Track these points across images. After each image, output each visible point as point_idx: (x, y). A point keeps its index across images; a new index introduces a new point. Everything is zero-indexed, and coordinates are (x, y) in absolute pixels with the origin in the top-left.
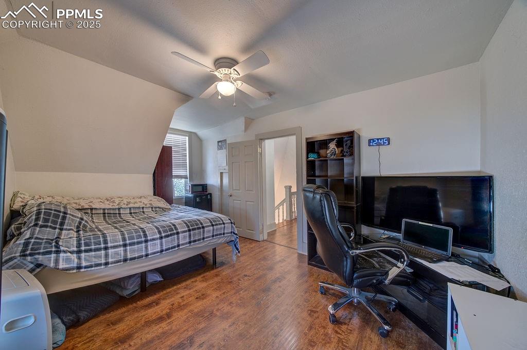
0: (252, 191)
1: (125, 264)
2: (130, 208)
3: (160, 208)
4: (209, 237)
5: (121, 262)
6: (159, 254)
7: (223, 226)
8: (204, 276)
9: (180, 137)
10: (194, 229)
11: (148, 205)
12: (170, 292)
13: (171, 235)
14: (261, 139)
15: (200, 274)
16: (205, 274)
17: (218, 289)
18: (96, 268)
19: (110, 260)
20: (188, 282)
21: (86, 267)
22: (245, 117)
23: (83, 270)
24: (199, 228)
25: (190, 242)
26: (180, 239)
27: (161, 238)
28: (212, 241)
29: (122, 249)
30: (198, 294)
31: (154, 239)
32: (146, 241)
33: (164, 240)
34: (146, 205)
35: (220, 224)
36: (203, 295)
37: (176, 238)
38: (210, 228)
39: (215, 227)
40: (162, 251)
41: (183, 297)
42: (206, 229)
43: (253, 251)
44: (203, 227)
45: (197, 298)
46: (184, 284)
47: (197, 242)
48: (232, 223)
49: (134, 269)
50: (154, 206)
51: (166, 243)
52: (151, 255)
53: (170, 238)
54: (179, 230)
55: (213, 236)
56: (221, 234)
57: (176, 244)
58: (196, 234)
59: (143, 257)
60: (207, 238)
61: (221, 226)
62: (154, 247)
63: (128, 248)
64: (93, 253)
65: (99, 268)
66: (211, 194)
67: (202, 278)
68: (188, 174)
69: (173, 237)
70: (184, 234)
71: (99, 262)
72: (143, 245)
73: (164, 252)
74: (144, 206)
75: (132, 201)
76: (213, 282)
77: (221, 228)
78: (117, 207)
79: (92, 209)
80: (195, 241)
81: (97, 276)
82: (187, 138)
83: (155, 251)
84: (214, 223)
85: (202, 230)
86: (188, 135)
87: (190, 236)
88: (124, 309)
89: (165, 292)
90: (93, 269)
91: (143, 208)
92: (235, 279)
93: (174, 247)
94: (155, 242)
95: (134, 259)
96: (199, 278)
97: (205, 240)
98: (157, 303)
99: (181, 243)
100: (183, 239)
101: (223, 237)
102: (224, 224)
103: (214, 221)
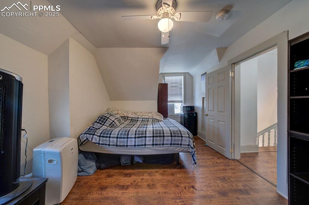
0: (224, 112)
1: (117, 148)
2: (143, 118)
3: (157, 119)
4: (168, 144)
5: (115, 146)
6: (133, 147)
7: (180, 138)
8: (165, 171)
9: (179, 77)
10: (156, 136)
11: (151, 118)
12: (140, 172)
13: (141, 137)
14: (234, 64)
15: (164, 168)
16: (166, 170)
17: (165, 186)
18: (105, 146)
19: (111, 144)
20: (154, 170)
21: (102, 144)
22: (217, 49)
23: (100, 145)
24: (160, 136)
25: (153, 145)
26: (147, 141)
27: (135, 138)
28: (170, 148)
29: (116, 139)
30: (151, 182)
31: (131, 138)
32: (127, 138)
33: (137, 139)
34: (150, 117)
35: (178, 136)
36: (153, 185)
37: (144, 140)
38: (169, 138)
39: (173, 138)
40: (135, 146)
41: (143, 179)
42: (165, 138)
43: (216, 166)
44: (164, 136)
45: (148, 185)
46: (150, 170)
47: (158, 146)
48: (189, 137)
49: (121, 151)
50: (154, 118)
51: (139, 141)
52: (129, 146)
53: (140, 139)
54: (147, 135)
55: (171, 144)
56: (178, 144)
57: (144, 144)
58: (158, 140)
59: (125, 146)
60: (166, 144)
61: (178, 138)
62: (131, 142)
63: (119, 139)
64: (105, 138)
65: (106, 146)
66: (196, 113)
67: (163, 171)
68: (183, 100)
69: (142, 138)
70: (150, 138)
71: (106, 143)
72: (126, 139)
73: (136, 147)
74: (149, 117)
75: (144, 115)
76: (166, 178)
77: (178, 140)
78: (137, 117)
79: (128, 117)
80: (156, 145)
81: (106, 150)
82: (183, 77)
83: (131, 144)
84: (173, 135)
85: (162, 138)
86: (183, 75)
87: (153, 140)
88: (117, 171)
89: (139, 170)
90: (104, 146)
91: (148, 119)
92: (182, 185)
93: (142, 145)
94: (132, 139)
95: (121, 146)
96: (161, 171)
97: (164, 146)
98: (130, 175)
99: (147, 143)
100: (149, 141)
101: (180, 147)
102: (182, 137)
103: (174, 133)
